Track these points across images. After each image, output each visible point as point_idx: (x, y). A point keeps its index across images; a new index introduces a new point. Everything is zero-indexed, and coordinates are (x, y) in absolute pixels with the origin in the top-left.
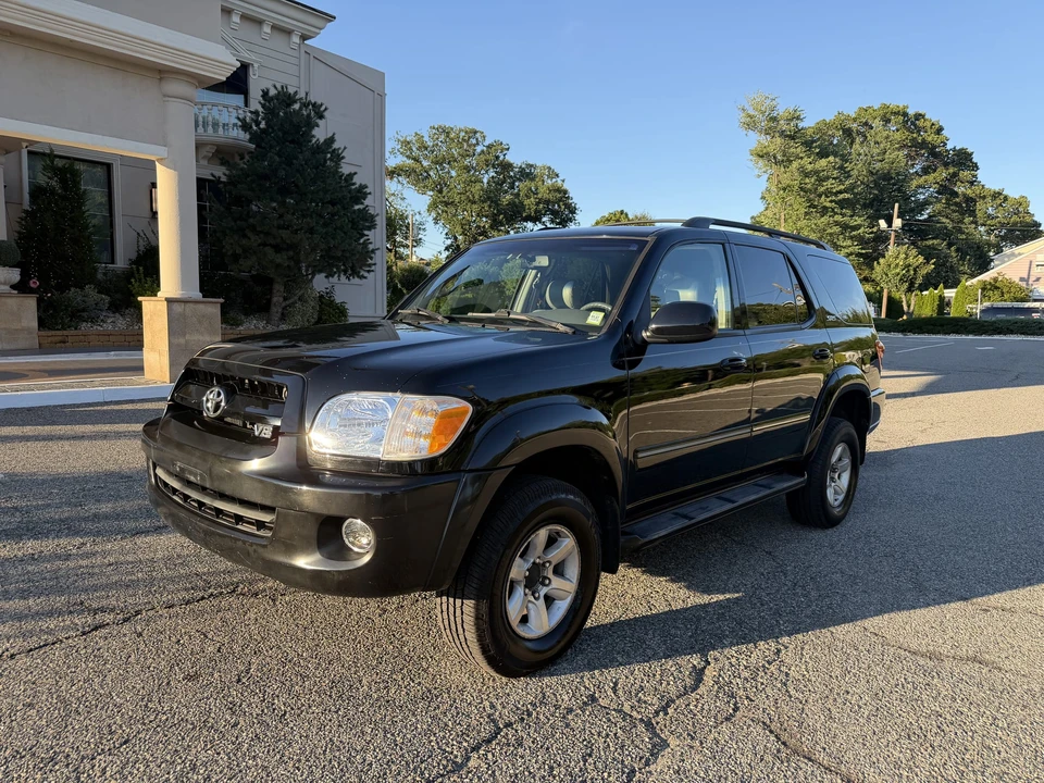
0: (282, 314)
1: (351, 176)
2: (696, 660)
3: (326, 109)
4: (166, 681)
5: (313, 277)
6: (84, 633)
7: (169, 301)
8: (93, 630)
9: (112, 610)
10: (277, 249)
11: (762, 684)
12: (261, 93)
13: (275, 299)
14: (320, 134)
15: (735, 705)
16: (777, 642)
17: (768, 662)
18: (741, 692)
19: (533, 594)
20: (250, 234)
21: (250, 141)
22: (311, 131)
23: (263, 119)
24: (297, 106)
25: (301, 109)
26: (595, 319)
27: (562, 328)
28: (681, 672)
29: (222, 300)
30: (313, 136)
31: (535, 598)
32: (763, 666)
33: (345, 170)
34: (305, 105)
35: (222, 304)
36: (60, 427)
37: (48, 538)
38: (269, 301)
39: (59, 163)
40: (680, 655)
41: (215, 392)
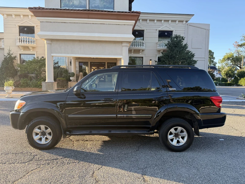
14: (184, 43)
23: (170, 43)
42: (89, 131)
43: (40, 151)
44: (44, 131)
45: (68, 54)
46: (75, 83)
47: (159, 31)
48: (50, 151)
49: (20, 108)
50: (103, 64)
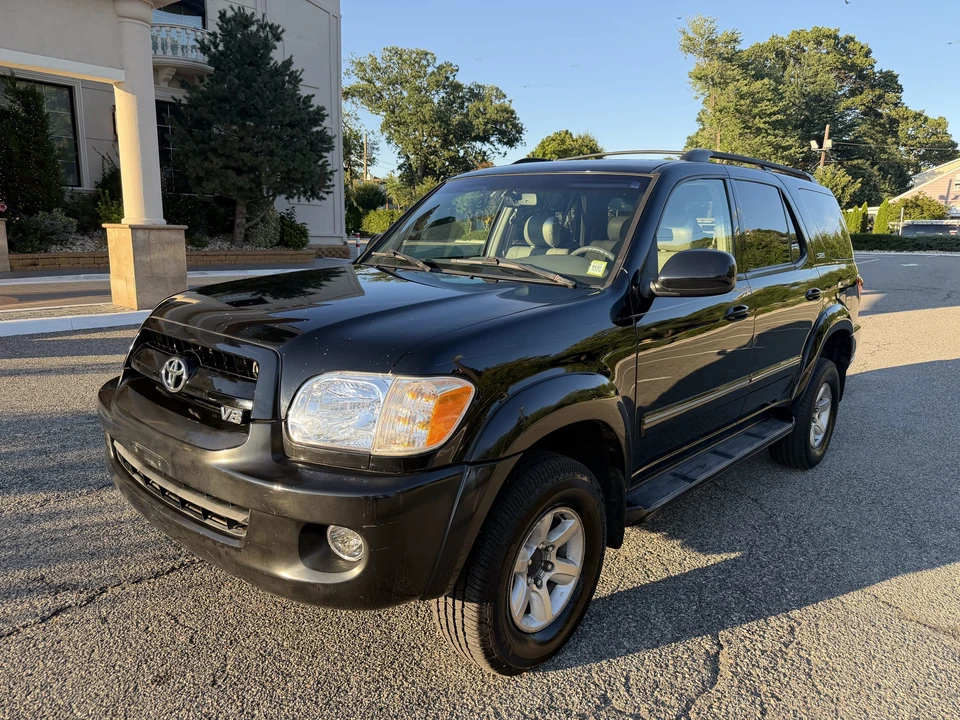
0: (246, 236)
1: (309, 98)
2: (707, 643)
3: (283, 31)
4: (133, 685)
5: (274, 199)
6: (43, 620)
7: (134, 228)
8: (53, 615)
9: (75, 587)
10: (239, 171)
11: (785, 675)
12: (218, 15)
13: (238, 221)
14: (277, 56)
15: (761, 705)
16: (788, 617)
17: (784, 644)
18: (764, 688)
19: (535, 583)
20: (211, 157)
21: (209, 63)
22: (269, 53)
23: (221, 41)
24: (254, 28)
25: (258, 30)
26: (597, 269)
27: (561, 281)
28: (694, 661)
29: (186, 227)
30: (271, 59)
31: (538, 586)
32: (781, 650)
33: (303, 92)
34: (263, 27)
35: (186, 231)
36: (27, 360)
37: (9, 493)
38: (233, 222)
39: (21, 86)
40: (690, 637)
41: (175, 364)
44: (542, 547)
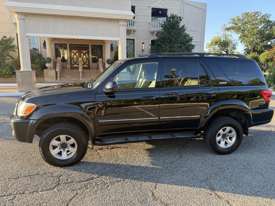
1: (188, 35)
14: (181, 25)
21: (163, 29)
22: (178, 24)
31: (64, 151)
34: (177, 18)
42: (124, 138)
43: (62, 169)
44: (64, 143)
45: (49, 33)
46: (52, 71)
47: (152, 8)
48: (75, 167)
49: (28, 113)
50: (86, 46)
